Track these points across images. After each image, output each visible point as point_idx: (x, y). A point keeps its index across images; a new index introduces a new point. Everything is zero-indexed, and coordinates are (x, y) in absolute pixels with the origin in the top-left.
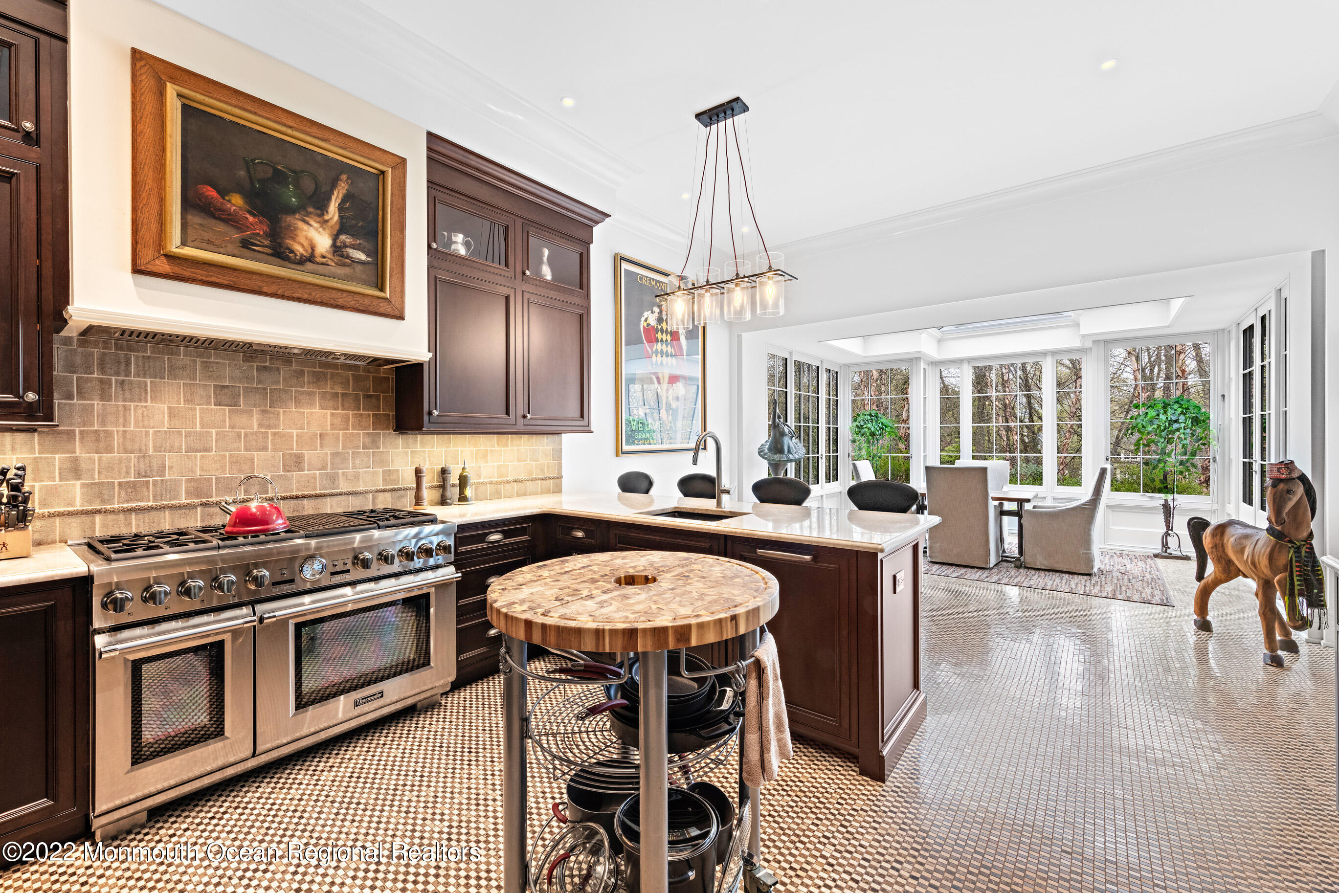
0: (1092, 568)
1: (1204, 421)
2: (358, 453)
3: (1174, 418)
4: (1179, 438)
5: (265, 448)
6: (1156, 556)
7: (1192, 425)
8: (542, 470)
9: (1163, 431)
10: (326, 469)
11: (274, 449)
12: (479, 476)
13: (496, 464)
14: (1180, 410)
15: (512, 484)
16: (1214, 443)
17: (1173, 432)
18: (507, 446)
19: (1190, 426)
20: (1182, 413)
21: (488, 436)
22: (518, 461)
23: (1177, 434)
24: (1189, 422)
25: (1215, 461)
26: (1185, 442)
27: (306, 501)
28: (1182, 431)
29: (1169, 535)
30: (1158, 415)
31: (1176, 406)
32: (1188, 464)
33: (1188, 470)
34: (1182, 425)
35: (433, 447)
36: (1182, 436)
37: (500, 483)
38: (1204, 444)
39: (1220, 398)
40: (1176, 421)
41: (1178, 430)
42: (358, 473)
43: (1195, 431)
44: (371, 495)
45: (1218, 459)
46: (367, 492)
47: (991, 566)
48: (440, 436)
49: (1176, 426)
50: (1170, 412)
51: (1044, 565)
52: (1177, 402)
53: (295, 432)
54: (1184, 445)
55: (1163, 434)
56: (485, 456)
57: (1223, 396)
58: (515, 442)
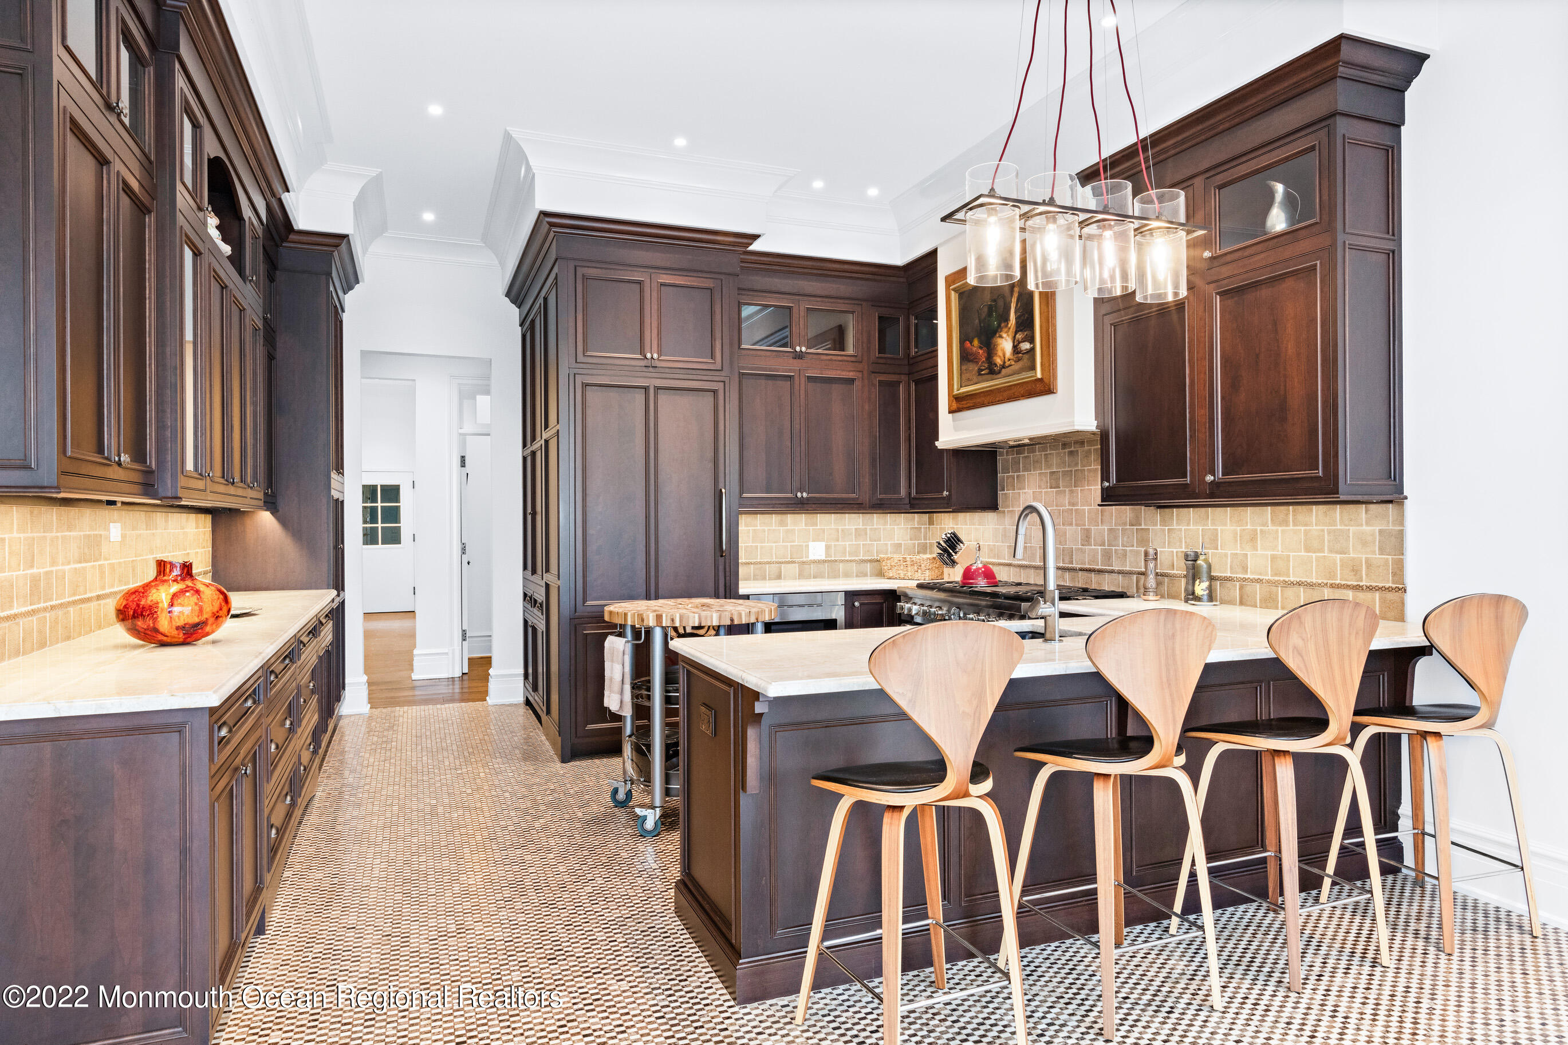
2: (1126, 529)
5: (1071, 524)
8: (1356, 571)
10: (1104, 545)
11: (1077, 525)
12: (1245, 570)
13: (1269, 553)
15: (1296, 588)
18: (1287, 524)
21: (1257, 509)
22: (1308, 549)
27: (1093, 575)
35: (1188, 524)
37: (1275, 583)
42: (1125, 551)
44: (1135, 576)
46: (1131, 573)
48: (1196, 509)
53: (1086, 508)
56: (1253, 539)
58: (1300, 517)
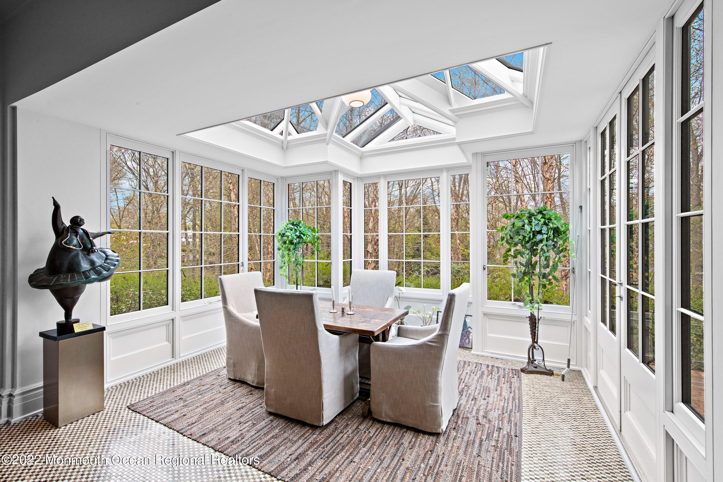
0: (440, 426)
1: (564, 232)
3: (538, 229)
4: (542, 249)
6: (523, 370)
7: (554, 236)
9: (528, 242)
14: (543, 220)
16: (574, 254)
17: (537, 244)
19: (552, 237)
20: (545, 224)
23: (540, 245)
24: (551, 233)
25: (574, 272)
26: (547, 254)
28: (544, 242)
29: (535, 347)
30: (524, 226)
31: (539, 216)
32: (550, 277)
33: (551, 283)
34: (545, 236)
36: (545, 248)
38: (565, 256)
39: (578, 209)
40: (540, 232)
41: (541, 241)
43: (556, 242)
45: (576, 270)
47: (325, 422)
49: (539, 237)
50: (534, 222)
51: (390, 418)
52: (540, 212)
54: (546, 257)
55: (528, 245)
57: (581, 207)
